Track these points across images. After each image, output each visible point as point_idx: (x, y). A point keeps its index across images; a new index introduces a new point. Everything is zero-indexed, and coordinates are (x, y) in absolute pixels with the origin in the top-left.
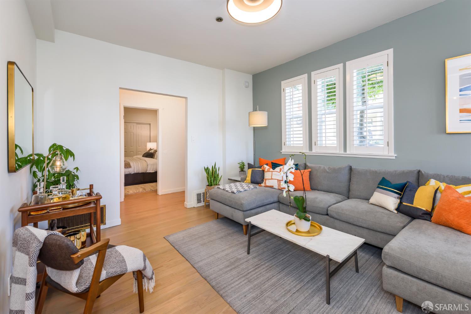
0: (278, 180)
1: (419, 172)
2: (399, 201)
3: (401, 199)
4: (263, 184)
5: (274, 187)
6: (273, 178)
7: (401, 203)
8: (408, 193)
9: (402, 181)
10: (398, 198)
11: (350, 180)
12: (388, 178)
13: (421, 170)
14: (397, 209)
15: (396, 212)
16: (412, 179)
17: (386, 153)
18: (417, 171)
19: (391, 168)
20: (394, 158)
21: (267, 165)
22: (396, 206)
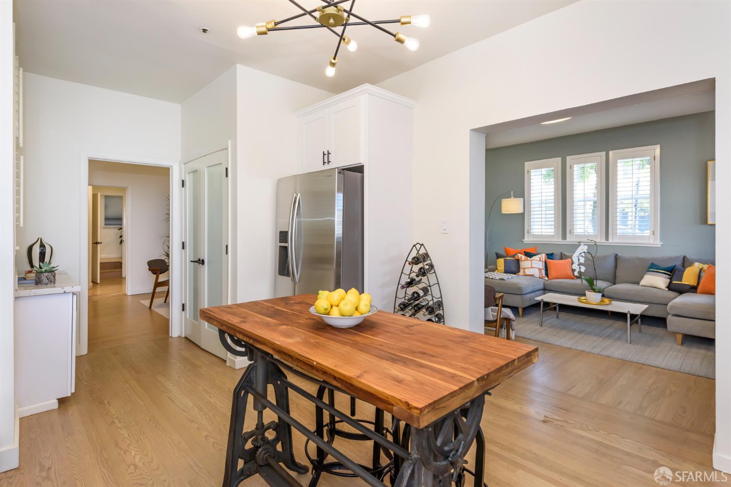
0: (539, 269)
1: (684, 257)
2: (669, 280)
3: (671, 279)
4: (521, 273)
5: (535, 276)
6: (533, 266)
7: (671, 282)
8: (676, 273)
9: (670, 265)
10: (668, 278)
11: (616, 267)
12: (656, 263)
13: (686, 255)
14: (667, 287)
15: (667, 289)
16: (678, 263)
17: (651, 241)
18: (683, 257)
19: (658, 255)
20: (660, 246)
21: (520, 253)
22: (667, 285)
